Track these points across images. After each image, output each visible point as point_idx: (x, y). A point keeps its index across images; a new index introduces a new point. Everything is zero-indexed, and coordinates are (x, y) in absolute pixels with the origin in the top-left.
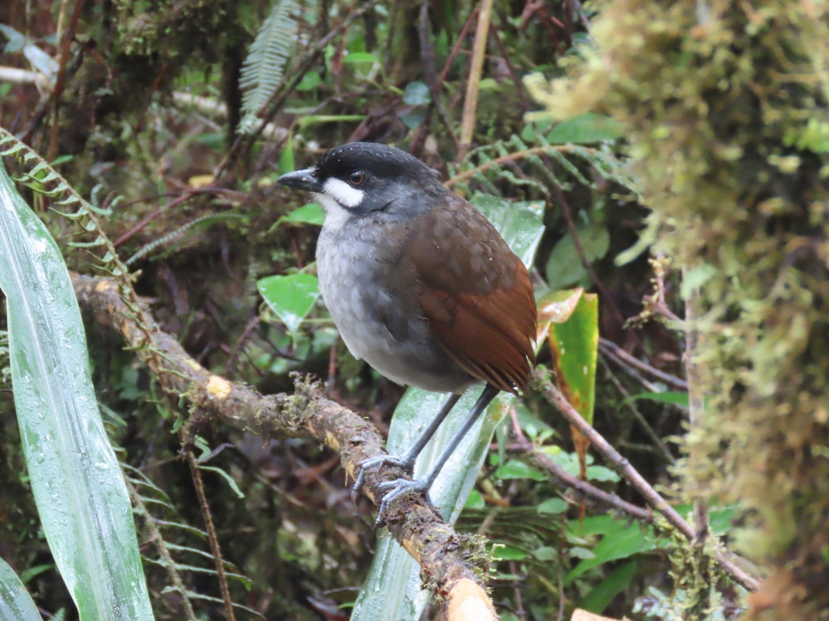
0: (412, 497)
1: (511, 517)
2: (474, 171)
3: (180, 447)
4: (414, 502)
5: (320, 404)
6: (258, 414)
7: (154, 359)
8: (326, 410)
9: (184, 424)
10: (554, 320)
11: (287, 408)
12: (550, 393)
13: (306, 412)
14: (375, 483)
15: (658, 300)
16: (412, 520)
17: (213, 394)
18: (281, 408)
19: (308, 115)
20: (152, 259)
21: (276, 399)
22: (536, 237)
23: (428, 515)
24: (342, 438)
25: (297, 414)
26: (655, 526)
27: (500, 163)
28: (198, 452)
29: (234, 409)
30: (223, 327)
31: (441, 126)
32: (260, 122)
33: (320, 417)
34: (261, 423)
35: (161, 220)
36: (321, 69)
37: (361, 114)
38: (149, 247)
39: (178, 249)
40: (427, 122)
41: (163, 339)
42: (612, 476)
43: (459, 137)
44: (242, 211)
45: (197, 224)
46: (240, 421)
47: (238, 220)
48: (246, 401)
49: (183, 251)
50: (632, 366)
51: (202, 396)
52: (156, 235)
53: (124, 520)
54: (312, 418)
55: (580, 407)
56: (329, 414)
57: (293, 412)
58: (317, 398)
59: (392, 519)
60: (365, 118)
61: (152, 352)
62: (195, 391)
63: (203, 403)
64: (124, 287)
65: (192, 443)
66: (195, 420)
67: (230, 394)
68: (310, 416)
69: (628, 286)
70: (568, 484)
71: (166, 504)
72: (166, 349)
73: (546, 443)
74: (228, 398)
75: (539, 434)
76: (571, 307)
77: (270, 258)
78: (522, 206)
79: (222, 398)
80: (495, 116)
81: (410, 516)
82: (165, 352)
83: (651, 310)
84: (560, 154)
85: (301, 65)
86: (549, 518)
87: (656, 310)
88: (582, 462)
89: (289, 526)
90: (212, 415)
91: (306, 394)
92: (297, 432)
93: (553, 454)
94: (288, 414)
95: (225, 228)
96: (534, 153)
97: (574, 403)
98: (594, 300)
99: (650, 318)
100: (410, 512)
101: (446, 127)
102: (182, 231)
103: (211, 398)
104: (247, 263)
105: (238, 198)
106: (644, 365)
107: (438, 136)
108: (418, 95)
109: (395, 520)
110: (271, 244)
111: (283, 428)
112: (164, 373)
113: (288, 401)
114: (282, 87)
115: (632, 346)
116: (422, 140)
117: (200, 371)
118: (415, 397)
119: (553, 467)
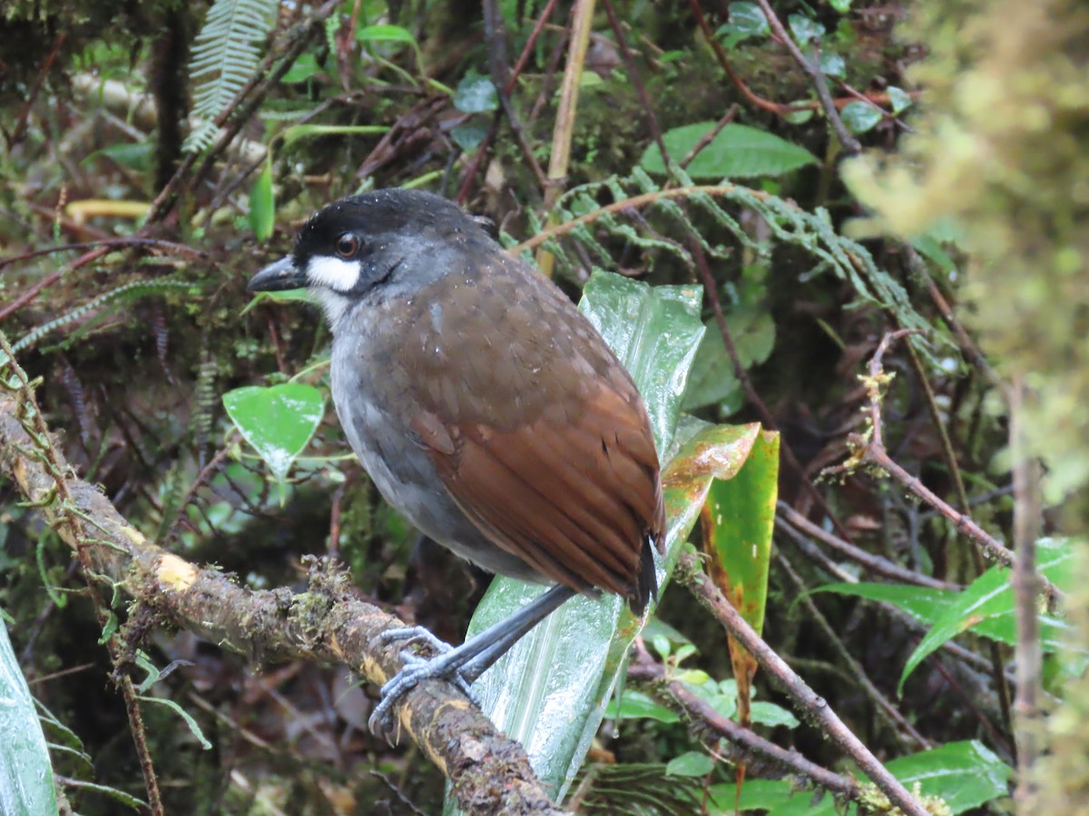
0: (511, 767)
1: (620, 779)
2: (575, 224)
3: (111, 668)
4: (514, 775)
5: (350, 608)
6: (245, 620)
7: (71, 523)
8: (360, 619)
9: (118, 631)
10: (716, 474)
11: (295, 613)
12: (703, 590)
13: (328, 620)
14: (448, 743)
15: (872, 438)
16: (512, 806)
17: (166, 583)
18: (284, 613)
19: (299, 125)
20: (43, 351)
21: (277, 598)
22: (692, 345)
23: (538, 798)
24: (391, 666)
25: (313, 624)
26: (859, 802)
27: (614, 212)
28: (139, 675)
29: (204, 609)
30: (150, 461)
31: (513, 148)
32: (221, 134)
33: (352, 630)
34: (250, 634)
35: (59, 287)
36: (320, 50)
37: (384, 124)
38: (39, 332)
39: (85, 335)
40: (492, 141)
41: (82, 492)
42: (787, 719)
43: (545, 166)
44: (191, 278)
45: (118, 295)
46: (214, 630)
47: (184, 290)
48: (224, 597)
49: (93, 339)
50: (808, 535)
51: (150, 587)
52: (51, 312)
53: (39, 790)
54: (337, 630)
55: (744, 608)
56: (368, 626)
57: (306, 620)
58: (345, 599)
59: (479, 802)
60: (389, 130)
61: (68, 513)
62: (138, 578)
63: (151, 597)
64: (27, 406)
65: (131, 661)
66: (137, 625)
67: (196, 584)
68: (334, 627)
69: (803, 407)
70: (720, 732)
71: (78, 753)
72: (88, 508)
73: (686, 664)
74: (192, 592)
75: (673, 652)
76: (743, 454)
77: (234, 352)
78: (668, 292)
79: (183, 591)
80: (597, 131)
81: (510, 800)
82: (87, 512)
83: (861, 457)
84: (709, 198)
85: (290, 45)
86: (681, 782)
87: (868, 457)
88: (743, 696)
89: (239, 779)
90: (164, 618)
91: (328, 592)
92: (312, 653)
93: (693, 683)
94: (298, 623)
95: (162, 301)
96: (668, 198)
97: (737, 602)
98: (775, 439)
99: (858, 468)
100: (508, 792)
101: (521, 148)
102: (94, 307)
103: (165, 590)
104: (196, 360)
105: (184, 255)
106: (826, 533)
107: (507, 162)
108: (478, 96)
109: (483, 804)
110: (236, 330)
111: (289, 645)
112: (87, 545)
113: (297, 602)
114: (260, 78)
115: (809, 503)
116: (482, 169)
117: (144, 544)
118: (502, 600)
119: (697, 705)
